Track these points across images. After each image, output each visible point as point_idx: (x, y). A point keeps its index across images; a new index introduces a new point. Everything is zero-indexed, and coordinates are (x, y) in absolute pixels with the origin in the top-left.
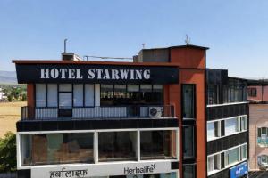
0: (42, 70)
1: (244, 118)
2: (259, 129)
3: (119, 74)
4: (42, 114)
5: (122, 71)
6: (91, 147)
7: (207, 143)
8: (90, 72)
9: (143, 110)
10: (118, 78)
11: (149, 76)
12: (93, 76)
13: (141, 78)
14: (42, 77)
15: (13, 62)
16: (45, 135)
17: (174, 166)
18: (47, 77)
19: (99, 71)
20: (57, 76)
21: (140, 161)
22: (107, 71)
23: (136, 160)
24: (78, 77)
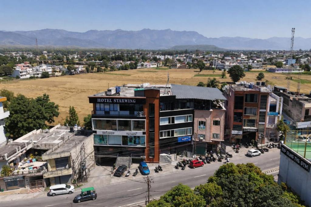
0: (98, 99)
1: (189, 116)
2: (200, 122)
3: (124, 101)
4: (98, 113)
5: (125, 100)
6: (116, 125)
7: (160, 126)
8: (114, 100)
9: (136, 113)
10: (124, 102)
11: (135, 101)
12: (115, 101)
13: (132, 102)
14: (98, 101)
15: (88, 97)
16: (100, 120)
17: (144, 133)
18: (100, 101)
19: (118, 100)
20: (103, 101)
21: (132, 131)
22: (120, 100)
23: (131, 130)
24: (110, 102)
